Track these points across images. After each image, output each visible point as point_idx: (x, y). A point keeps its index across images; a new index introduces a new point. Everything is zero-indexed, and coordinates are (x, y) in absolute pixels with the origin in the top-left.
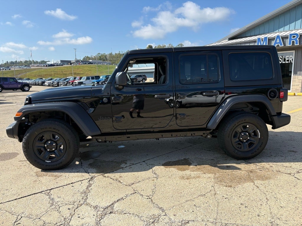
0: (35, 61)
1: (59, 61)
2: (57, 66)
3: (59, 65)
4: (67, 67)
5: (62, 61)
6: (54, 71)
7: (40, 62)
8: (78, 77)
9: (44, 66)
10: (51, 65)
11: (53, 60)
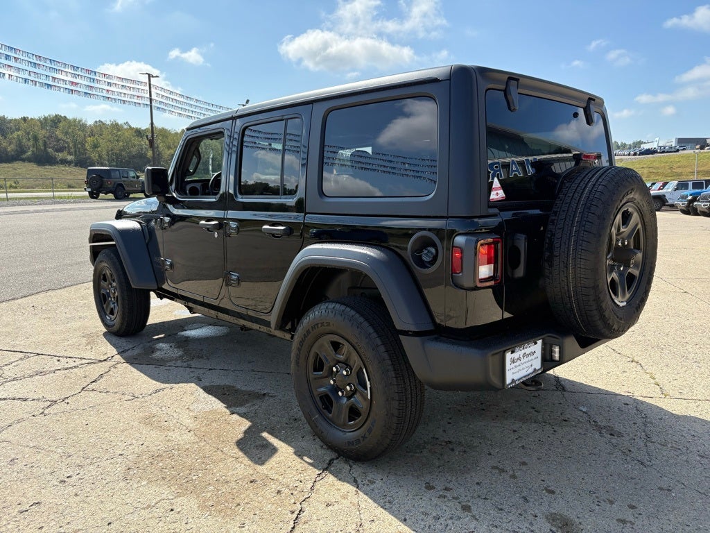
0: (620, 144)
1: (674, 140)
2: (663, 152)
3: (668, 152)
4: (688, 157)
5: (680, 141)
6: (651, 166)
7: (630, 145)
8: (659, 184)
9: (629, 155)
10: (649, 152)
11: (657, 139)
